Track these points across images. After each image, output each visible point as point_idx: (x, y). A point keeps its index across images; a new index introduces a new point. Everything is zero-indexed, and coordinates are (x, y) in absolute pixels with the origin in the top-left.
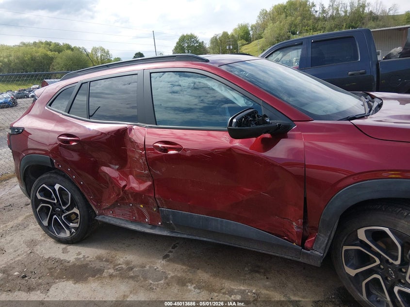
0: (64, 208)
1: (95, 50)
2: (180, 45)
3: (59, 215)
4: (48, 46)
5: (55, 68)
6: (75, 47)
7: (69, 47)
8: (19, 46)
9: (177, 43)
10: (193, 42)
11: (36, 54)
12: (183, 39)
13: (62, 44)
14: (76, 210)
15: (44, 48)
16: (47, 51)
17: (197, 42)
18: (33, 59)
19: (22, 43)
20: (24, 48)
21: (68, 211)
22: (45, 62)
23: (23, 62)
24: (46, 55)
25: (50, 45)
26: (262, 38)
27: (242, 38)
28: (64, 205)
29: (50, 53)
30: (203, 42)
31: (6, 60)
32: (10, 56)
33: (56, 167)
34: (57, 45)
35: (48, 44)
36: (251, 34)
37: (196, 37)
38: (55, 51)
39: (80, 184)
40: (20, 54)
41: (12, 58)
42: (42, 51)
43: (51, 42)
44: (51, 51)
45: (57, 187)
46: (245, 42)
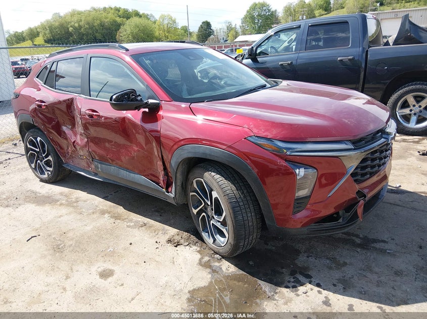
0: (44, 155)
1: (163, 17)
2: (250, 14)
3: (41, 161)
4: (117, 12)
5: (122, 35)
6: (143, 14)
7: (137, 14)
8: (90, 11)
9: (248, 12)
10: (265, 11)
11: (105, 20)
12: (254, 7)
13: (131, 11)
14: (50, 158)
15: (113, 14)
16: (116, 17)
17: (269, 11)
18: (102, 25)
19: (92, 8)
20: (94, 13)
21: (46, 158)
22: (114, 28)
23: (92, 27)
24: (115, 21)
25: (119, 11)
26: (344, 8)
27: (321, 7)
28: (44, 153)
29: (119, 20)
30: (276, 11)
31: (76, 25)
32: (81, 21)
33: (35, 124)
34: (126, 11)
35: (118, 10)
36: (332, 3)
37: (268, 5)
38: (123, 17)
39: (50, 138)
40: (90, 19)
41: (82, 23)
42: (111, 16)
43: (120, 8)
44: (120, 16)
45: (39, 139)
46: (324, 12)
